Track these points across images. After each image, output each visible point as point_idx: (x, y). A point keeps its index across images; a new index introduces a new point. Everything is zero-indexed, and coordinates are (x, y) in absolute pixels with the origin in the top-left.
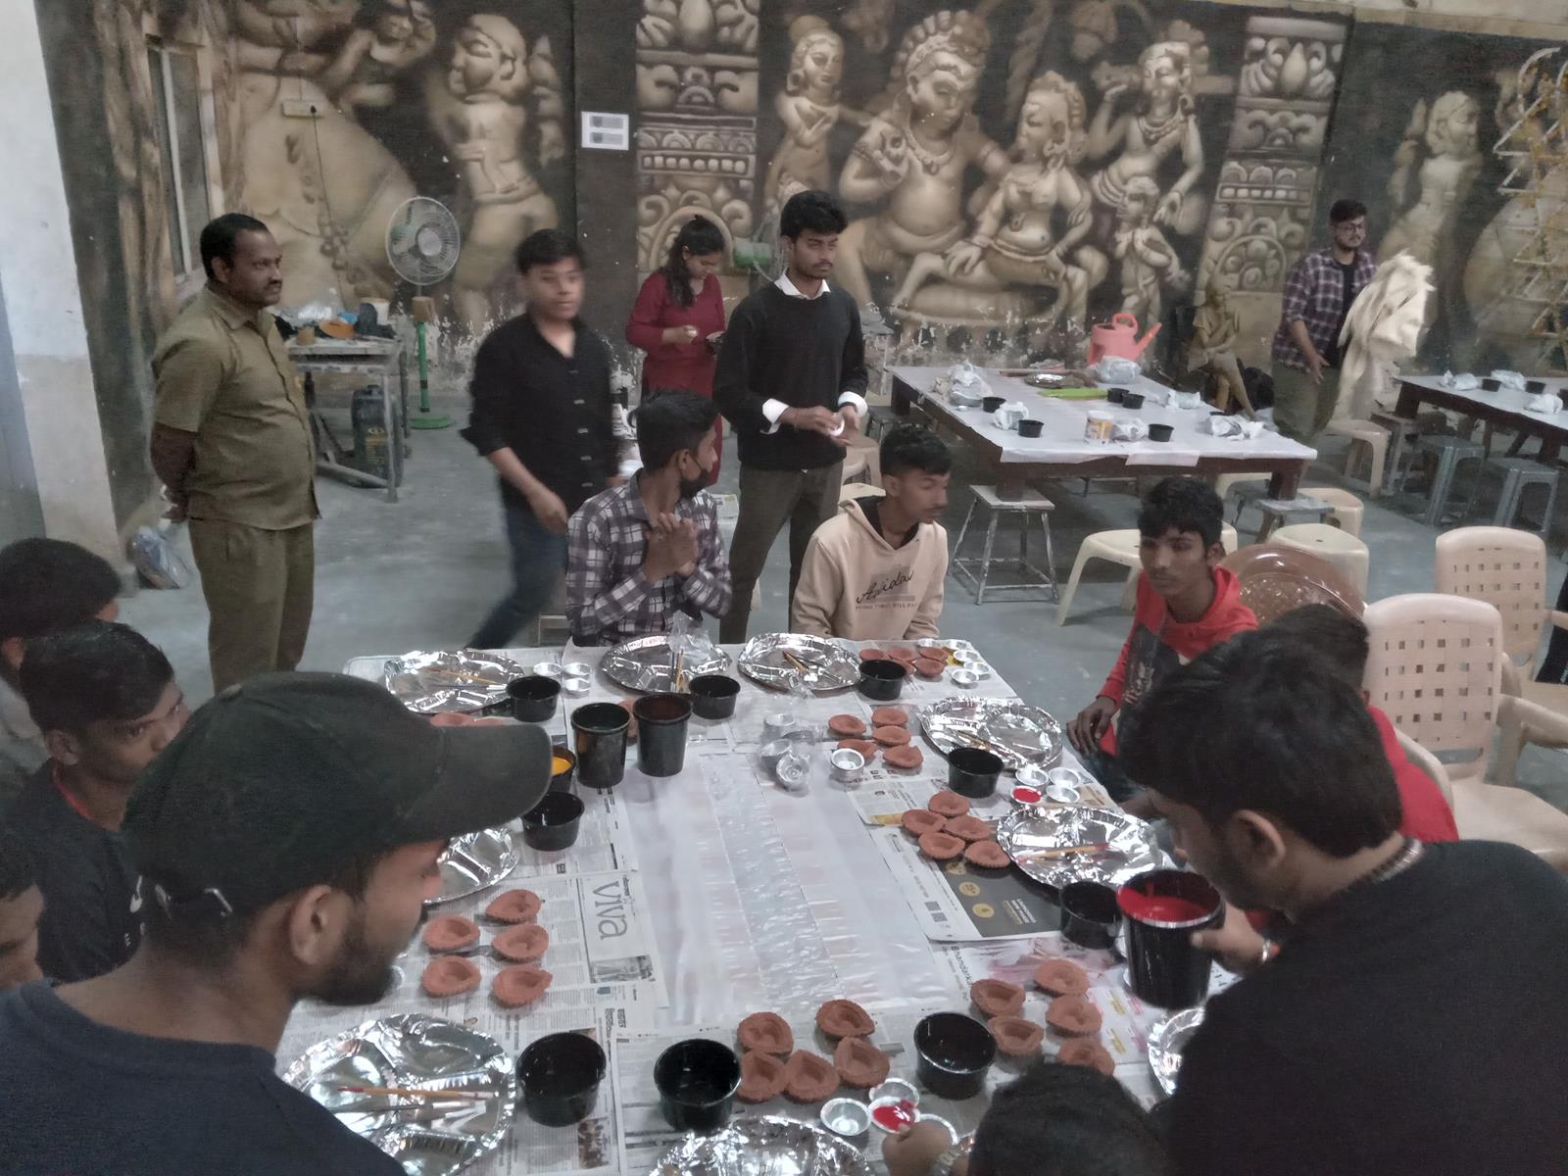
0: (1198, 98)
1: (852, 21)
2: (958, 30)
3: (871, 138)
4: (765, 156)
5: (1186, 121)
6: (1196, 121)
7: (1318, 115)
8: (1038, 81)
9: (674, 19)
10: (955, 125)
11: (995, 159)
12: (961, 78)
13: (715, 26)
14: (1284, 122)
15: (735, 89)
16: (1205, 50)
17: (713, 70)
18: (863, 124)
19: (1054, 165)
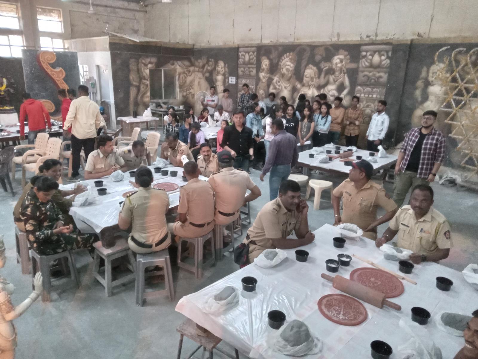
0: (347, 69)
1: (271, 57)
2: (290, 57)
3: (274, 81)
4: (257, 84)
5: (344, 76)
6: (347, 76)
7: (385, 73)
8: (307, 67)
9: (244, 59)
10: (290, 78)
11: (299, 86)
12: (291, 67)
13: (250, 60)
14: (374, 75)
15: (252, 71)
16: (348, 57)
17: (249, 68)
18: (273, 78)
19: (312, 87)
